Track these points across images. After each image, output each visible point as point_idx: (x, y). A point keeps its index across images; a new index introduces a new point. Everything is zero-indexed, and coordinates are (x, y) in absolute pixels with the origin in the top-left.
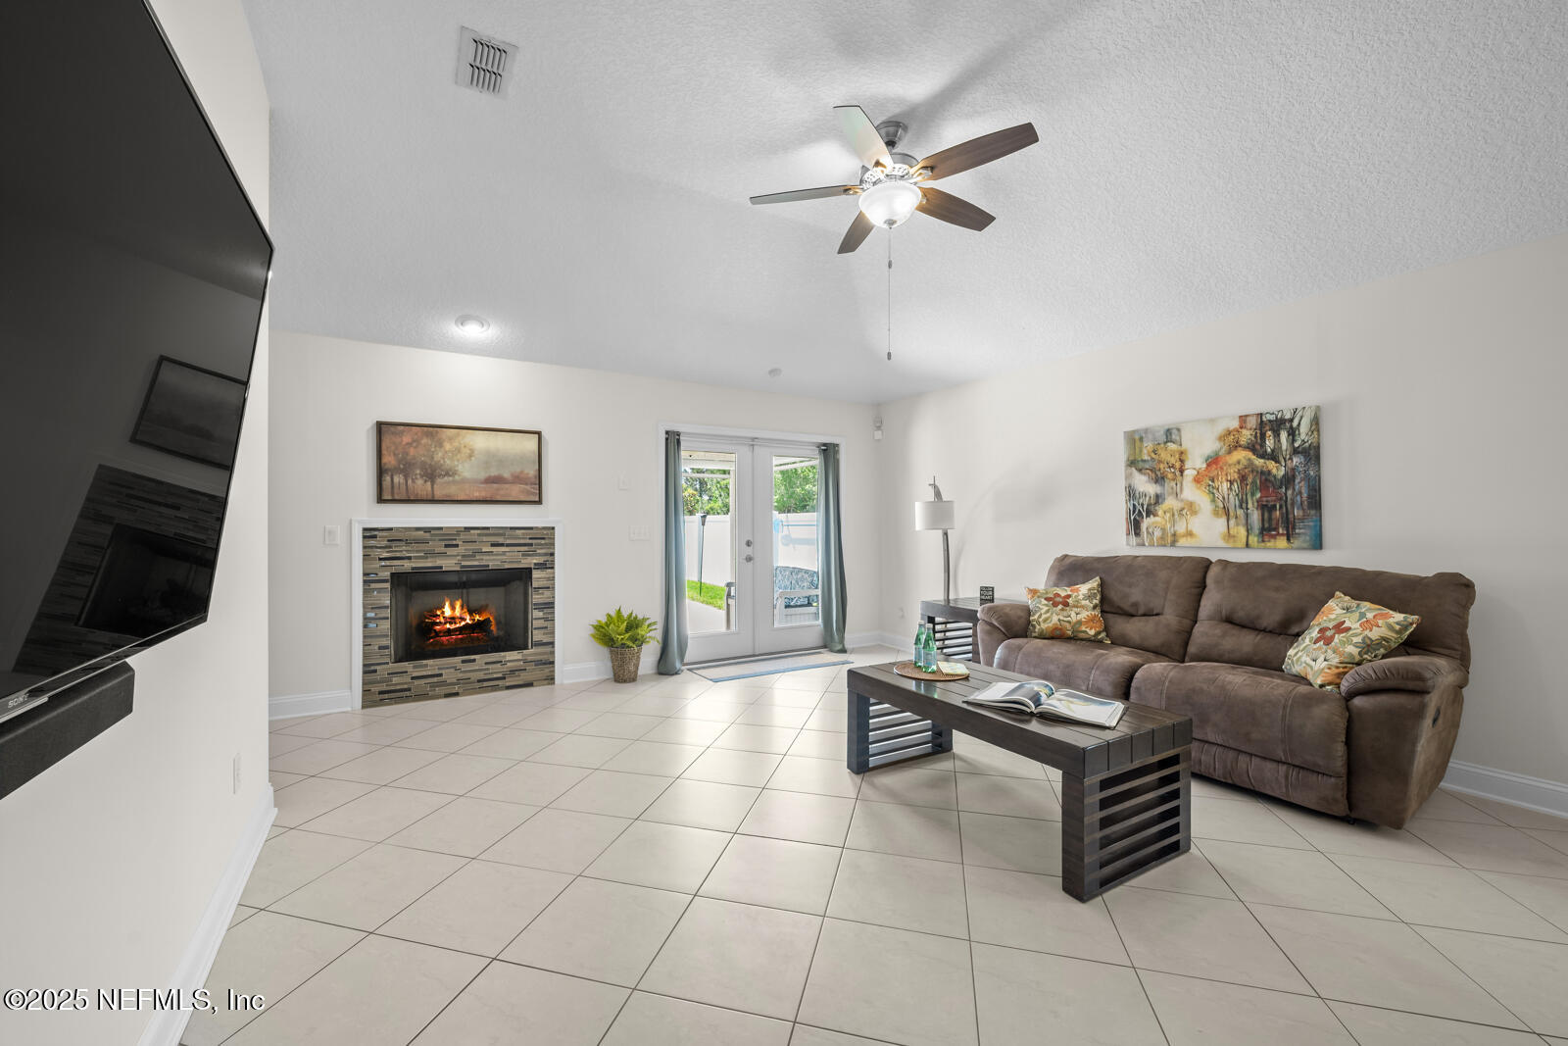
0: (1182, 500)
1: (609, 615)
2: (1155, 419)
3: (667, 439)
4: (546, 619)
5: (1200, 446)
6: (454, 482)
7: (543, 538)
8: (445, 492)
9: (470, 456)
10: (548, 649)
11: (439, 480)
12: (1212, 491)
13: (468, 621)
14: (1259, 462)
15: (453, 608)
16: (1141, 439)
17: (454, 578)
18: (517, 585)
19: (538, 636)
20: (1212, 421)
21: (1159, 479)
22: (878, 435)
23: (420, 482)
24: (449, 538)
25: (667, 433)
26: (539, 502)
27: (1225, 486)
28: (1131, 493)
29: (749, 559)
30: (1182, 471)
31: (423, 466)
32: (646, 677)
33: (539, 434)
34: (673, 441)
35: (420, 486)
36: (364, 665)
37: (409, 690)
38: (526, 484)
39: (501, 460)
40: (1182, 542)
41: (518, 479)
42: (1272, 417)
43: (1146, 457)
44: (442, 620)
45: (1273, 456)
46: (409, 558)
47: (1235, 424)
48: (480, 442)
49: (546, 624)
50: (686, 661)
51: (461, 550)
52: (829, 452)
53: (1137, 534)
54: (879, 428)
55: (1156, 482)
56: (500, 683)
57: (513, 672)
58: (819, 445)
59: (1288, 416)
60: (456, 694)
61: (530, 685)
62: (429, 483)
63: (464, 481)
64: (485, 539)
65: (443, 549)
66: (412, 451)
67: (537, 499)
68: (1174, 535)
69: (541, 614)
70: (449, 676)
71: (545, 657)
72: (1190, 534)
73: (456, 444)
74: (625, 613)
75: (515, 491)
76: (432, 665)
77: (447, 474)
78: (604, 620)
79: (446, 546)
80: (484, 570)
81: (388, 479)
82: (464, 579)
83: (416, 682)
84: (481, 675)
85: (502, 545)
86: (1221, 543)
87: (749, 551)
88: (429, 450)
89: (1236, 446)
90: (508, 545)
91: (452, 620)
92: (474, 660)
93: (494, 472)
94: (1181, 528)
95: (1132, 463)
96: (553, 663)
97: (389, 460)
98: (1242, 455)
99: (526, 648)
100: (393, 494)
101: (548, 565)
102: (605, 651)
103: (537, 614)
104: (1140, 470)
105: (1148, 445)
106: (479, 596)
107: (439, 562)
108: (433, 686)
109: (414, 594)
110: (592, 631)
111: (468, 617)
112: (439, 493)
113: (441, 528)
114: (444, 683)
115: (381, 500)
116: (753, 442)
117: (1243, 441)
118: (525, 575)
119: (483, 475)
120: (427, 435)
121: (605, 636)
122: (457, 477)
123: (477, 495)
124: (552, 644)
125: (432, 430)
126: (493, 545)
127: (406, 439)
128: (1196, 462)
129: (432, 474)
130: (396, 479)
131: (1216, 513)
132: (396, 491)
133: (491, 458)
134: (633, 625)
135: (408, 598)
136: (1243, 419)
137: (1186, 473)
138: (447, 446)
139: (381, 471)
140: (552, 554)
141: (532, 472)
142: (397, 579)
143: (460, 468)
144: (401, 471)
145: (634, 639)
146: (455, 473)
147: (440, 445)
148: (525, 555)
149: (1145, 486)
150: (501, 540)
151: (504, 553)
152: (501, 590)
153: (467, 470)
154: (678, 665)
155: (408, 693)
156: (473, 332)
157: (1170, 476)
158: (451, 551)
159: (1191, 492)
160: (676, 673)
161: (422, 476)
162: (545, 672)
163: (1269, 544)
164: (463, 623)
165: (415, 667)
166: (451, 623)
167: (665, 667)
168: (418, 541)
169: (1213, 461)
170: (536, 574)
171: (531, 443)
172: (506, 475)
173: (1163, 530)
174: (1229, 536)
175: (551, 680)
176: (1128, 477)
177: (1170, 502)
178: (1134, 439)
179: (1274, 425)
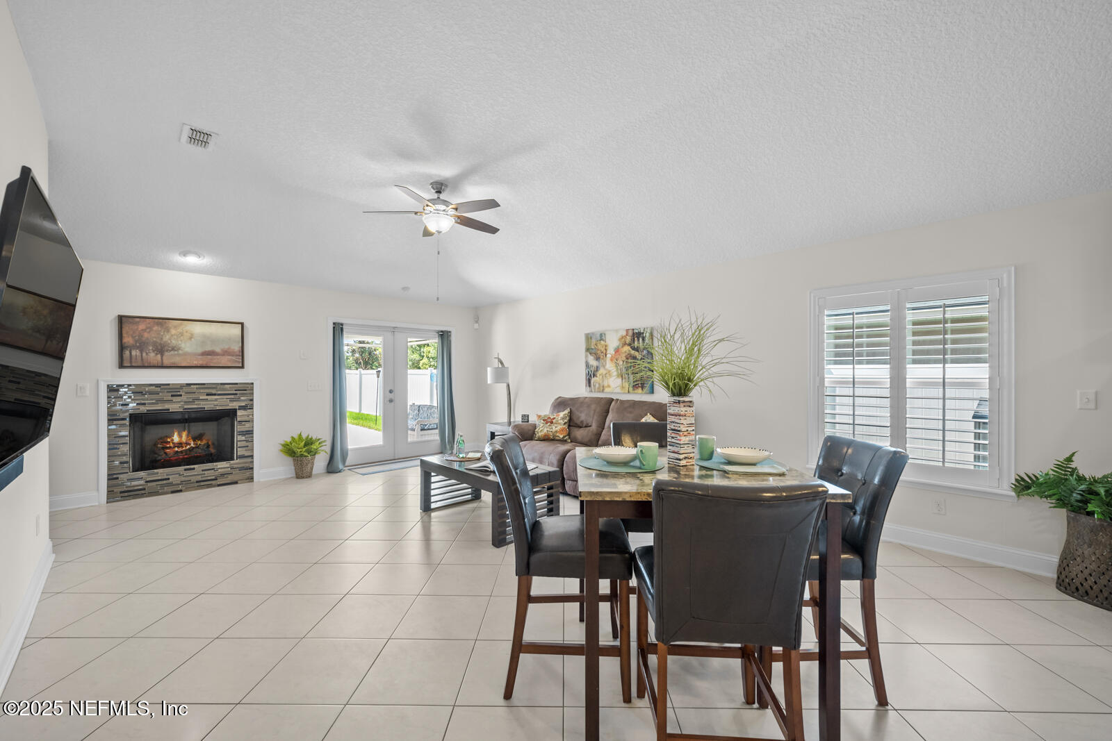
0: (606, 370)
1: (292, 437)
2: (596, 328)
3: (334, 328)
4: (247, 441)
5: (613, 342)
6: (179, 355)
7: (246, 390)
8: (172, 361)
9: (191, 338)
10: (249, 460)
11: (166, 354)
12: (617, 365)
13: (192, 445)
14: (633, 352)
15: (180, 436)
16: (591, 338)
17: (179, 417)
18: (226, 420)
19: (241, 452)
20: (617, 331)
21: (598, 359)
22: (476, 326)
23: (152, 355)
24: (175, 391)
25: (334, 324)
26: (242, 367)
27: (621, 363)
28: (587, 365)
29: (391, 401)
30: (606, 355)
31: (155, 344)
32: (318, 475)
33: (242, 324)
34: (338, 329)
35: (153, 357)
36: (109, 475)
37: (144, 489)
38: (233, 356)
39: (214, 341)
40: (606, 390)
41: (226, 353)
42: (637, 331)
43: (593, 347)
44: (171, 445)
45: (637, 349)
46: (144, 404)
47: (624, 333)
48: (198, 329)
49: (247, 444)
50: (346, 465)
51: (184, 398)
52: (444, 336)
53: (590, 386)
54: (477, 322)
55: (597, 360)
56: (213, 482)
57: (222, 475)
58: (438, 332)
59: (642, 331)
60: (181, 491)
61: (236, 483)
62: (159, 356)
63: (186, 354)
64: (202, 391)
65: (170, 398)
66: (146, 335)
67: (240, 365)
68: (603, 387)
69: (243, 438)
70: (173, 479)
71: (247, 465)
72: (609, 386)
73: (180, 330)
74: (304, 436)
75: (224, 360)
76: (161, 473)
77: (173, 349)
78: (289, 440)
79: (172, 396)
80: (202, 411)
81: (127, 353)
82: (187, 417)
83: (149, 484)
84: (199, 478)
85: (215, 395)
86: (618, 390)
87: (391, 396)
88: (159, 334)
89: (625, 344)
90: (219, 395)
91: (180, 445)
92: (194, 469)
93: (208, 348)
94: (606, 384)
95: (588, 350)
96: (252, 468)
97: (128, 340)
98: (627, 348)
99: (233, 460)
100: (131, 362)
101: (249, 407)
102: (289, 460)
103: (240, 438)
104: (591, 354)
105: (594, 341)
106: (198, 428)
107: (167, 406)
108: (162, 486)
109: (148, 427)
110: (281, 447)
111: (192, 443)
112: (166, 362)
113: (169, 385)
114: (171, 484)
115: (121, 366)
116: (394, 330)
117: (628, 342)
118: (232, 414)
119: (200, 350)
120: (158, 324)
121: (289, 450)
122: (180, 352)
123: (195, 363)
124: (252, 456)
125: (162, 321)
126: (207, 395)
127: (142, 326)
128: (611, 351)
129: (161, 349)
130: (134, 353)
131: (618, 376)
132: (133, 360)
133: (205, 339)
134: (309, 442)
135: (143, 430)
136: (627, 330)
137: (608, 356)
138: (173, 331)
139: (122, 348)
140: (252, 400)
141: (237, 348)
142: (135, 419)
143: (183, 345)
144: (138, 348)
145: (309, 452)
146: (179, 349)
147: (168, 330)
148: (232, 400)
149: (593, 363)
150: (214, 391)
151: (216, 400)
152: (215, 423)
153: (187, 347)
154: (341, 466)
155: (143, 492)
156: (191, 260)
157: (602, 357)
158: (175, 399)
159: (610, 365)
160: (340, 472)
161: (154, 351)
162: (247, 474)
163: (636, 391)
164: (188, 447)
165: (148, 475)
166: (178, 447)
167: (331, 469)
168: (151, 393)
169: (617, 350)
170: (239, 413)
171: (236, 330)
172: (218, 350)
173: (599, 384)
174: (622, 387)
175: (251, 479)
176: (586, 356)
177: (602, 371)
178: (588, 337)
179: (638, 335)
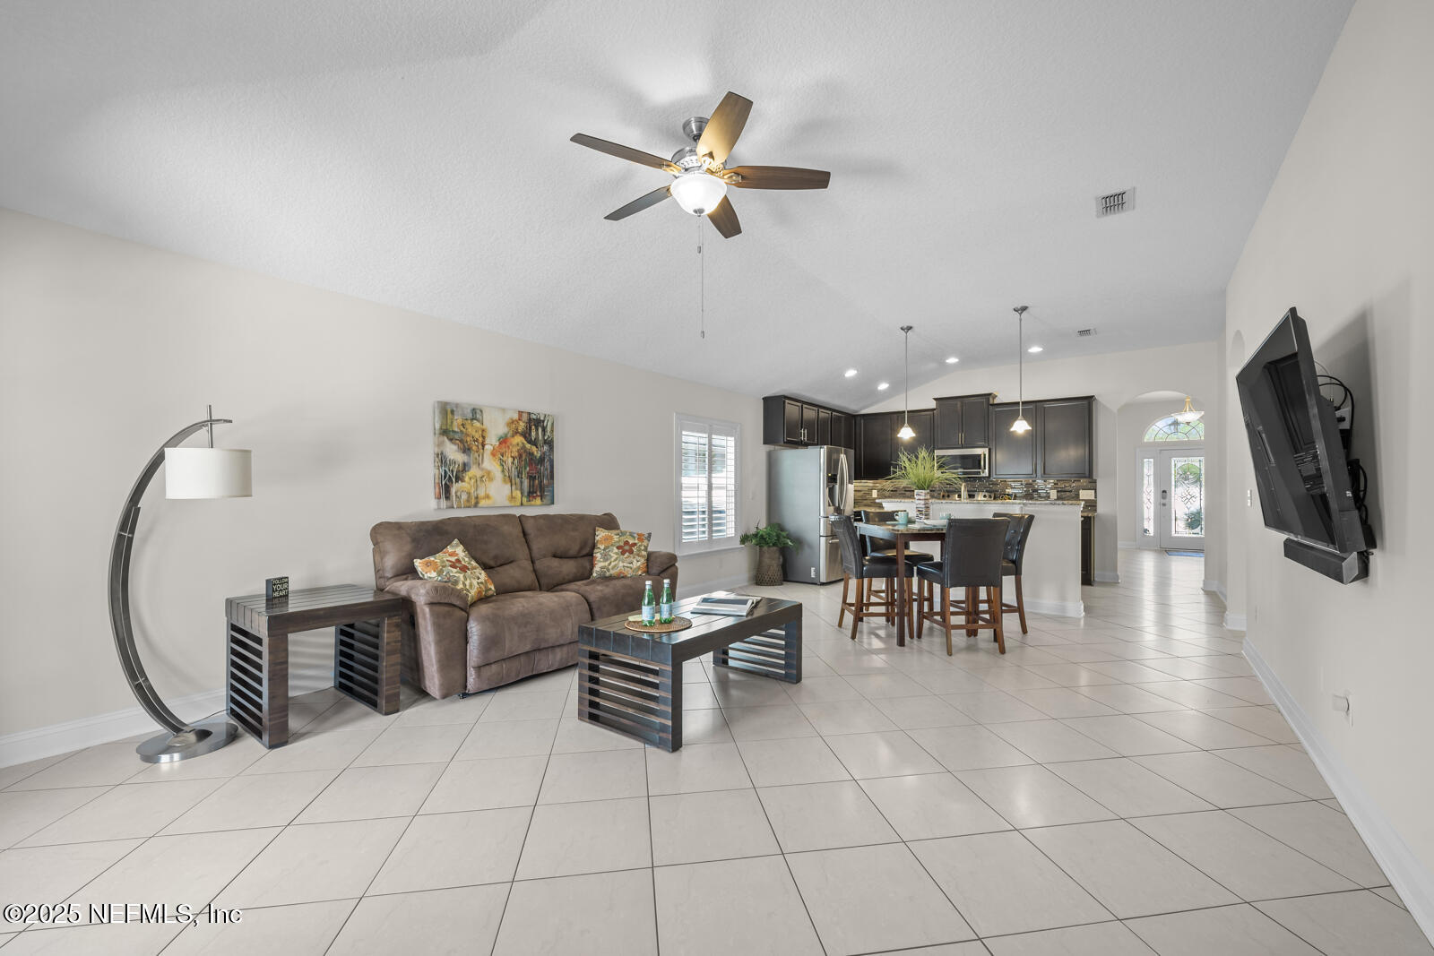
0: (482, 469)
2: (465, 396)
5: (496, 427)
12: (502, 463)
14: (528, 446)
16: (452, 412)
20: (504, 410)
21: (466, 450)
27: (510, 460)
28: (442, 459)
30: (483, 446)
40: (482, 503)
42: (534, 417)
43: (456, 429)
45: (534, 443)
47: (516, 416)
53: (447, 498)
55: (464, 452)
59: (542, 419)
68: (477, 498)
72: (487, 497)
86: (507, 503)
89: (516, 433)
94: (481, 493)
95: (445, 432)
98: (519, 439)
104: (451, 440)
105: (458, 420)
117: (520, 430)
128: (492, 441)
131: (505, 481)
136: (521, 413)
137: (486, 447)
149: (453, 453)
157: (474, 448)
159: (490, 464)
163: (533, 503)
169: (503, 440)
173: (469, 494)
174: (512, 498)
176: (440, 444)
177: (474, 471)
178: (446, 410)
179: (535, 422)
